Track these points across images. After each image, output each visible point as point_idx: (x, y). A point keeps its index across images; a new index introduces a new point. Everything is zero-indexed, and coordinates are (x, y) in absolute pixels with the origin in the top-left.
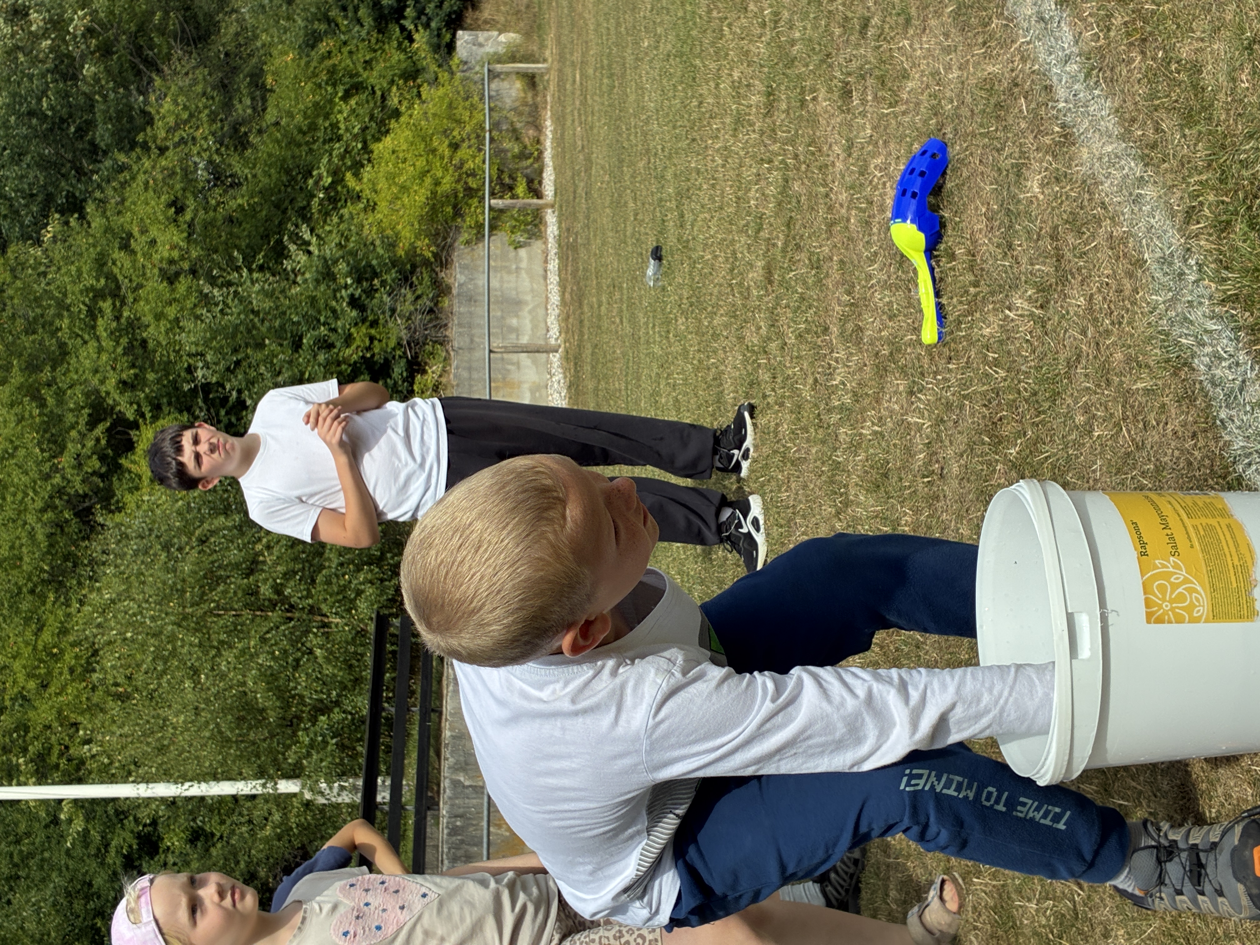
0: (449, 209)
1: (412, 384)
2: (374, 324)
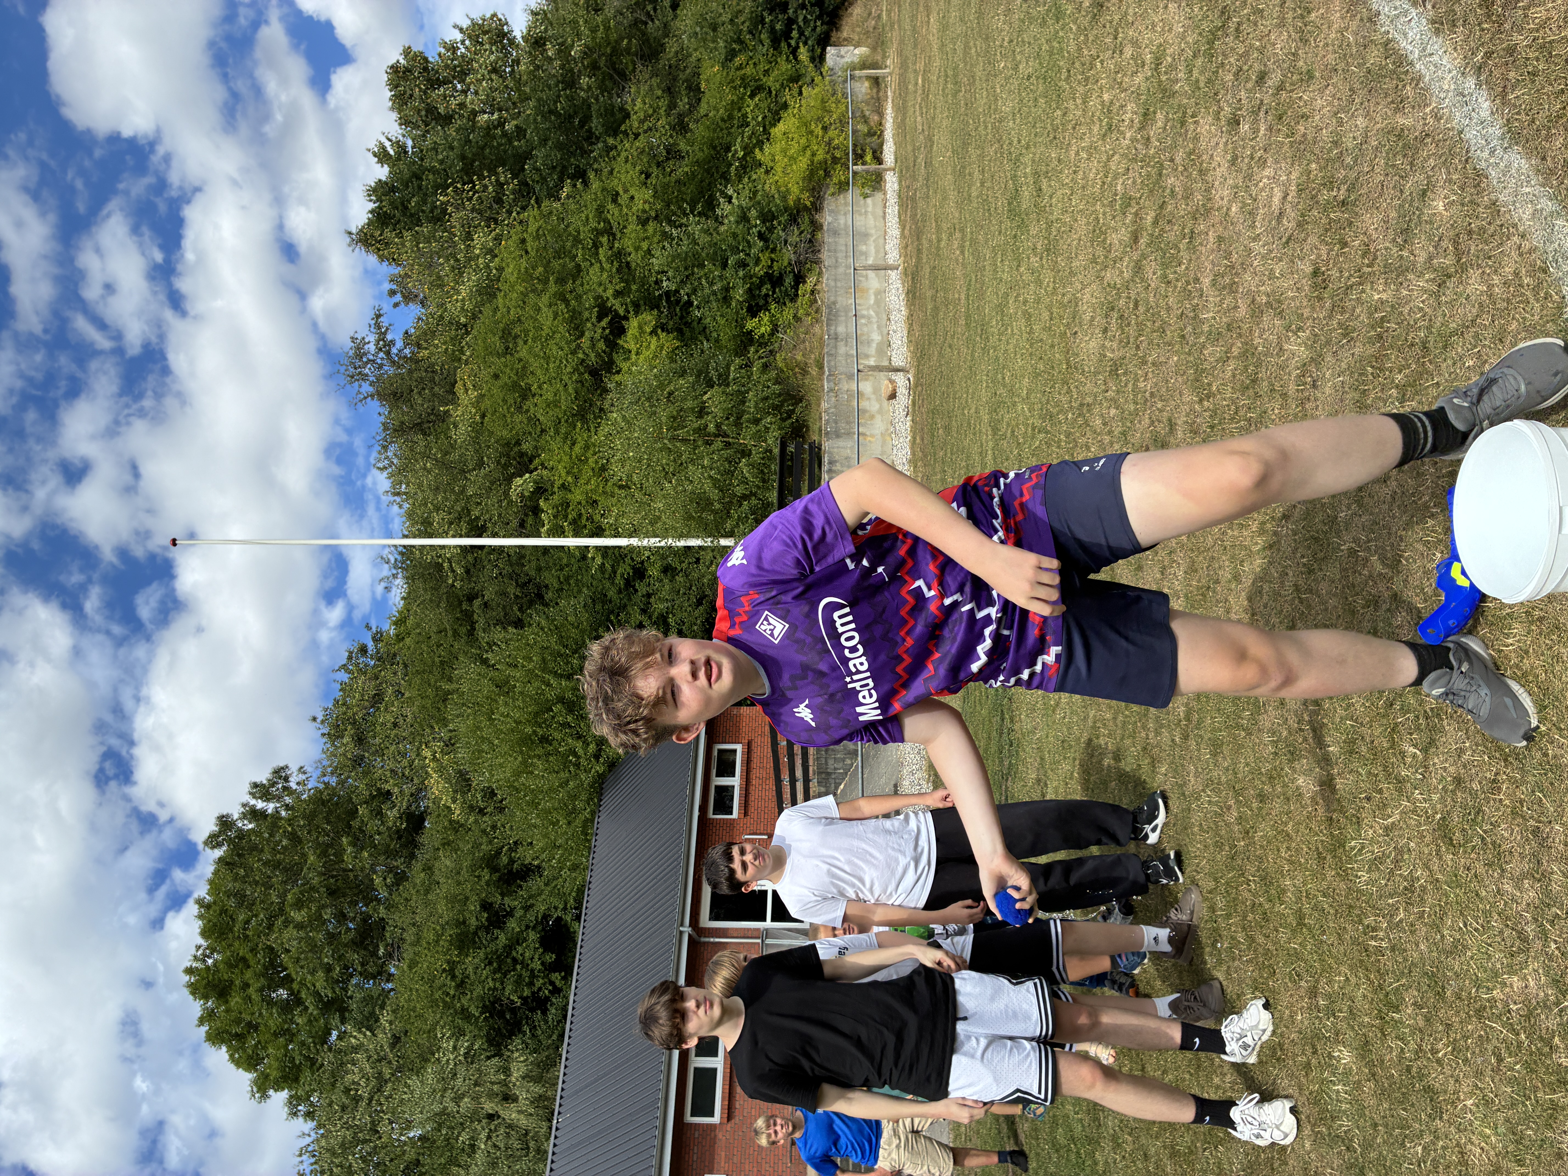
0: (821, 172)
1: (797, 290)
2: (773, 250)
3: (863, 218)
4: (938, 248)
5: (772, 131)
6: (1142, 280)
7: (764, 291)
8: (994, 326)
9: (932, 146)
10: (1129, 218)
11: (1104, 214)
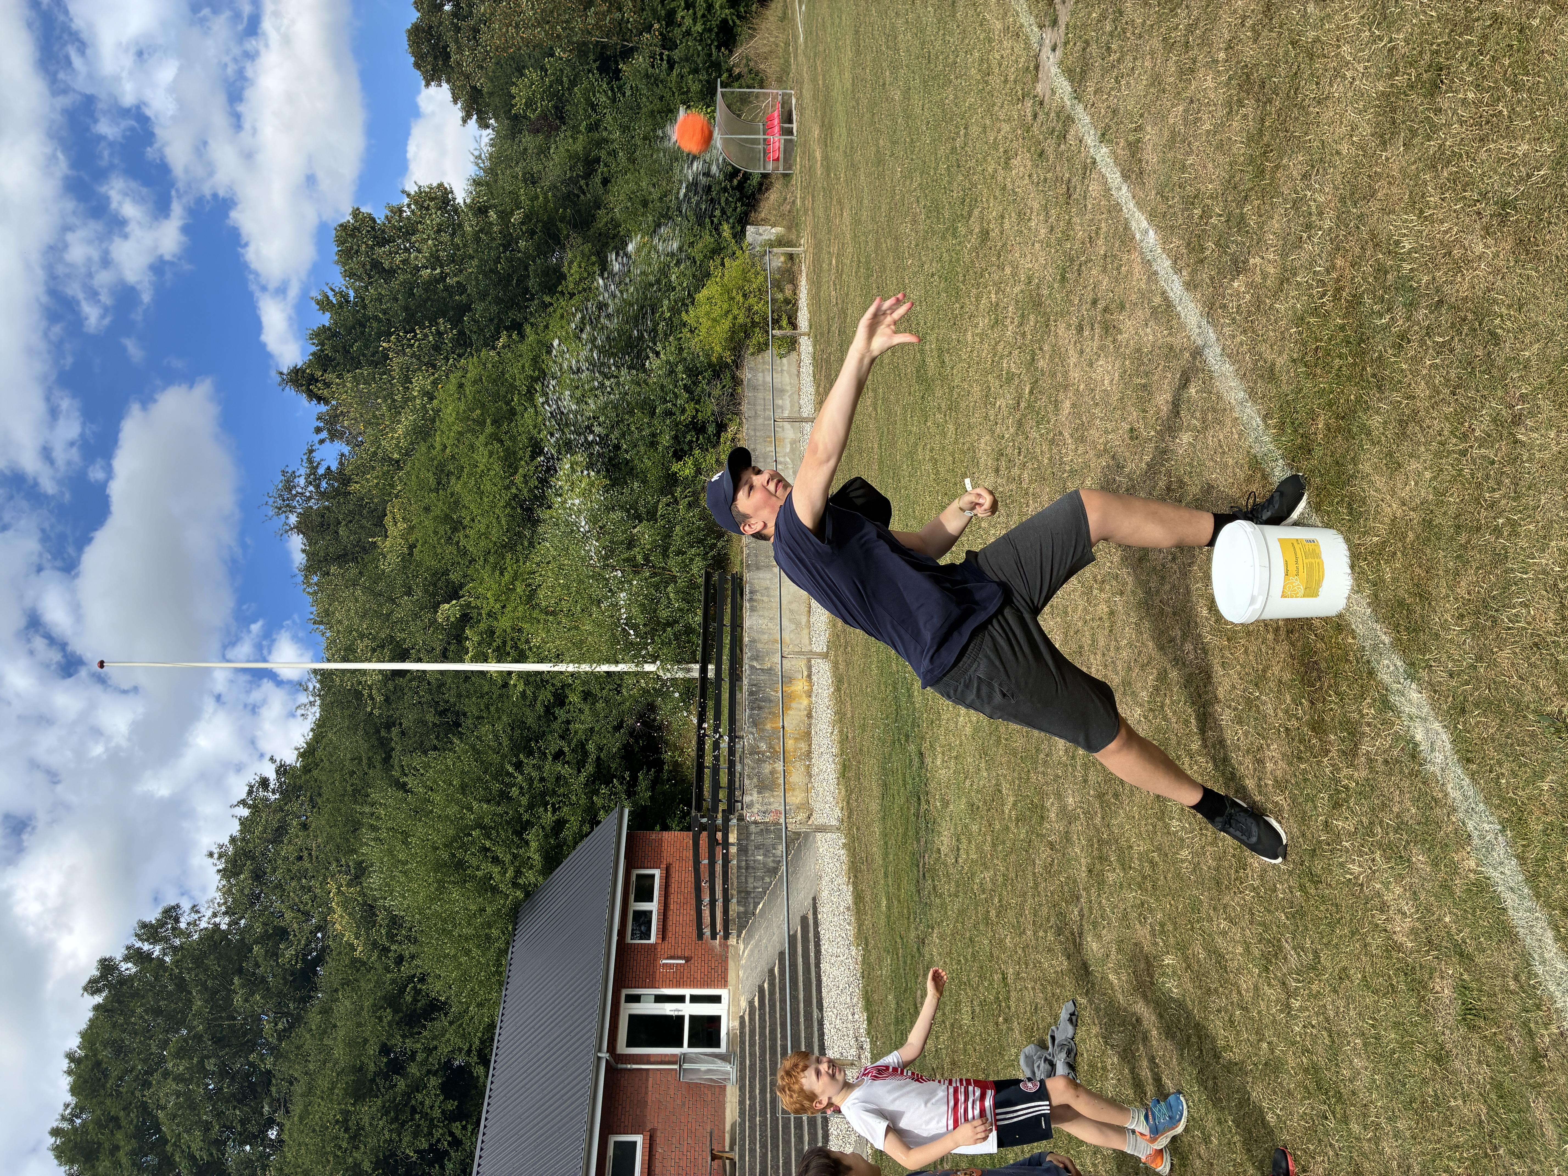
0: (742, 334)
1: (719, 438)
2: (698, 402)
3: (780, 375)
5: (697, 296)
7: (689, 438)
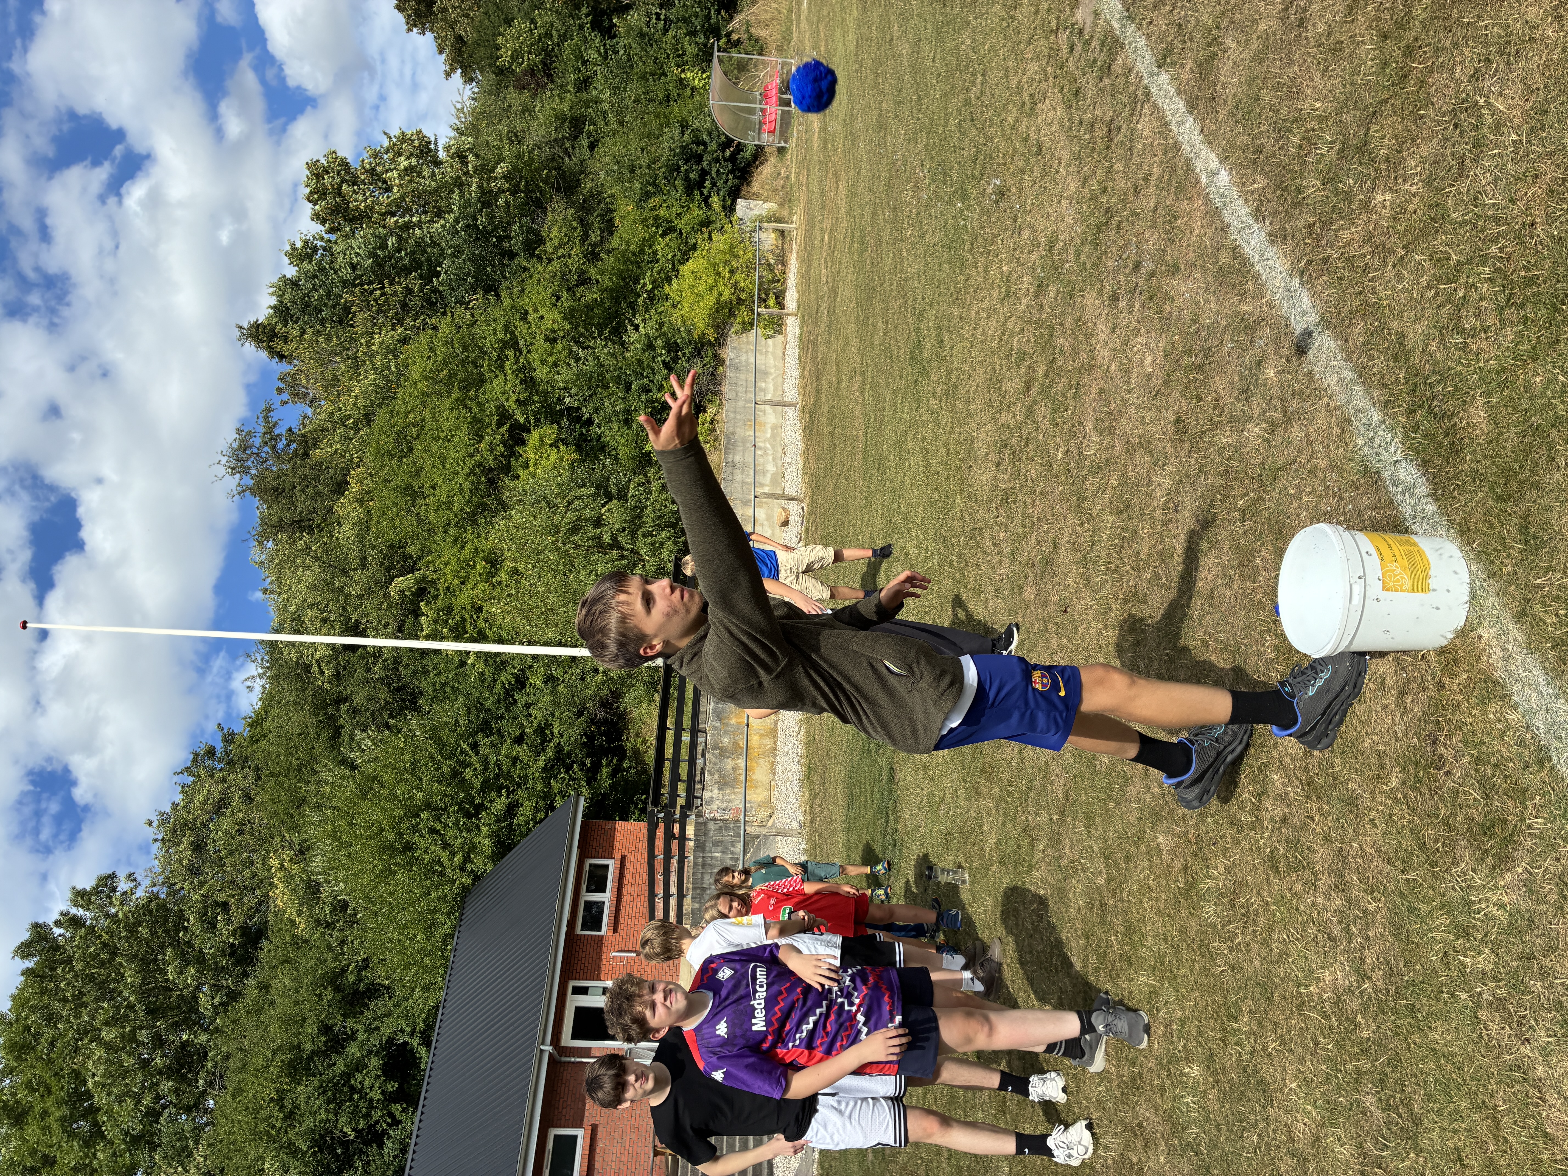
0: (726, 311)
3: (763, 357)
4: (838, 389)
5: (681, 268)
6: (1033, 422)
8: (892, 461)
9: (836, 297)
10: (1023, 370)
11: (1001, 365)
